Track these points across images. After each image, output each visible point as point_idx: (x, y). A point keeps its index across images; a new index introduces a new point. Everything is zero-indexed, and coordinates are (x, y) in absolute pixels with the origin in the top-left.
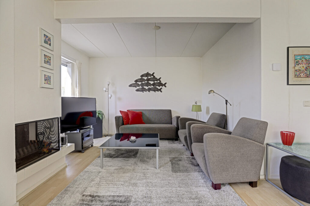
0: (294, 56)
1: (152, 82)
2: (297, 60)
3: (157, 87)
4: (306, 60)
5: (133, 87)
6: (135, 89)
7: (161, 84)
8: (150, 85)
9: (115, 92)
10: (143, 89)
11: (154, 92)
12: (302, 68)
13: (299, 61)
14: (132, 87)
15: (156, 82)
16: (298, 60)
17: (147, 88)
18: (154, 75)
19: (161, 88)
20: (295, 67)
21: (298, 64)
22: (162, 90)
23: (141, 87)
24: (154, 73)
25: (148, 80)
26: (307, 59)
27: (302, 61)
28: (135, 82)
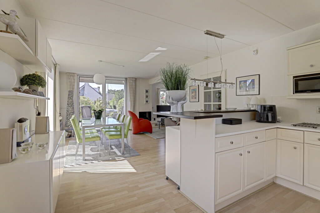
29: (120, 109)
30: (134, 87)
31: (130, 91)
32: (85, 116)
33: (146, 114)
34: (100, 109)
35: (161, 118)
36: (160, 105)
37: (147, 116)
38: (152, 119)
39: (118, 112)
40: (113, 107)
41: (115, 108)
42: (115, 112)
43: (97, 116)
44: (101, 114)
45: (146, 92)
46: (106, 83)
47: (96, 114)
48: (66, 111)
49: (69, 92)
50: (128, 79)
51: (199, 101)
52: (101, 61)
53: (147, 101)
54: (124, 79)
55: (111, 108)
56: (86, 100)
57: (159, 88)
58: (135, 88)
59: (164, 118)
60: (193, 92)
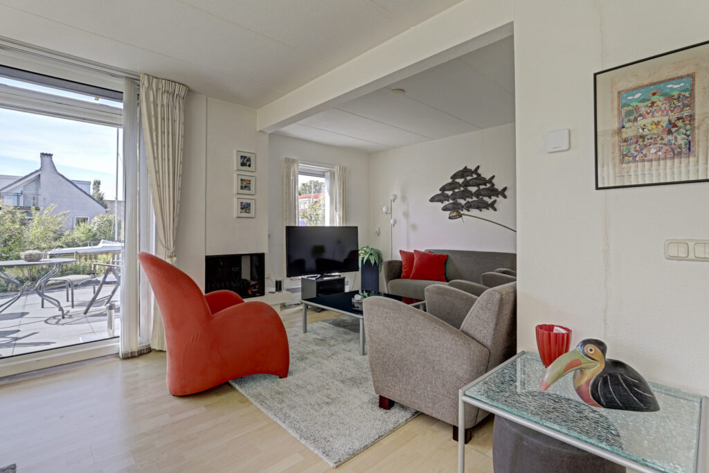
0: (616, 95)
1: (473, 189)
2: (629, 105)
3: (486, 199)
4: (669, 98)
5: (437, 201)
6: (440, 205)
7: (493, 192)
8: (471, 194)
9: (406, 215)
10: (455, 206)
11: (478, 210)
12: (650, 127)
13: (637, 108)
14: (436, 203)
15: (482, 187)
16: (634, 104)
17: (463, 202)
18: (479, 171)
19: (495, 201)
20: (624, 130)
21: (632, 118)
22: (496, 206)
23: (451, 201)
24: (478, 167)
25: (466, 184)
26: (675, 93)
27: (651, 106)
28: (440, 192)
30: (179, 127)
31: (154, 143)
33: (240, 265)
35: (300, 277)
37: (246, 274)
38: (270, 287)
45: (243, 164)
53: (245, 207)
57: (294, 156)
59: (313, 278)
60: (643, 110)
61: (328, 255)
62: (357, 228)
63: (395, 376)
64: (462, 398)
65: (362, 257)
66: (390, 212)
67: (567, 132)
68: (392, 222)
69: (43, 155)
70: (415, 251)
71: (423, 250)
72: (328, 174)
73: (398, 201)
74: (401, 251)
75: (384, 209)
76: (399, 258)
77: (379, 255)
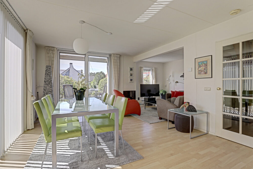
2: (199, 65)
6: (183, 78)
9: (174, 81)
12: (202, 69)
20: (199, 69)
26: (205, 63)
29: (101, 88)
30: (118, 64)
31: (114, 68)
32: (67, 95)
33: (129, 93)
34: (82, 87)
35: (144, 97)
36: (144, 84)
38: (137, 99)
39: (99, 91)
40: (93, 87)
41: (95, 87)
42: (97, 91)
43: (78, 96)
44: (83, 94)
45: (131, 70)
46: (88, 61)
47: (77, 93)
48: (43, 90)
49: (47, 67)
50: (112, 55)
51: (212, 77)
52: (84, 22)
53: (131, 80)
54: (108, 56)
55: (92, 87)
56: (69, 79)
57: (142, 66)
58: (120, 65)
59: (147, 97)
60: (201, 66)
61: (152, 92)
62: (159, 85)
63: (162, 113)
64: (168, 111)
65: (161, 92)
66: (169, 80)
67: (191, 68)
68: (169, 83)
69: (70, 63)
70: (175, 91)
71: (178, 91)
72: (151, 70)
73: (171, 77)
74: (171, 91)
75: (167, 79)
76: (171, 93)
77: (165, 92)
